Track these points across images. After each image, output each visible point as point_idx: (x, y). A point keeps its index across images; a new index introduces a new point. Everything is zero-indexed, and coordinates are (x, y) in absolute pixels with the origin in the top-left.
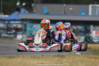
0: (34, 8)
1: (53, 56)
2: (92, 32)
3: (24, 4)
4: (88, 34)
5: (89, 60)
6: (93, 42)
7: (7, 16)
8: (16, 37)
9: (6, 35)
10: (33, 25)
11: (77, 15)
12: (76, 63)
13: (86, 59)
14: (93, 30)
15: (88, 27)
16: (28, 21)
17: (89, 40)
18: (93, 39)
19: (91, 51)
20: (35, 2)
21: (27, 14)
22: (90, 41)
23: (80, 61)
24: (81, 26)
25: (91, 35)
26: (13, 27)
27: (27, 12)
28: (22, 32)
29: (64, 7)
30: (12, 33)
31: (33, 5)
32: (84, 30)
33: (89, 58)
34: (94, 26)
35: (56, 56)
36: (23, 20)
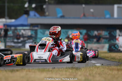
0: (46, 10)
1: (66, 68)
2: (118, 38)
3: (34, 6)
4: (113, 40)
5: (110, 72)
6: (120, 50)
7: (13, 20)
8: (24, 46)
9: (13, 44)
10: (45, 31)
11: (100, 18)
12: (93, 76)
13: (106, 70)
14: (119, 35)
15: (114, 32)
16: (39, 26)
17: (114, 48)
18: (119, 47)
19: (114, 61)
20: (47, 3)
21: (38, 18)
22: (116, 50)
23: (99, 74)
24: (105, 30)
25: (117, 42)
26: (21, 33)
27: (37, 15)
28: (31, 40)
29: (84, 8)
30: (20, 41)
31: (44, 6)
32: (108, 36)
33: (110, 70)
34: (121, 31)
35: (69, 68)
36: (32, 25)
